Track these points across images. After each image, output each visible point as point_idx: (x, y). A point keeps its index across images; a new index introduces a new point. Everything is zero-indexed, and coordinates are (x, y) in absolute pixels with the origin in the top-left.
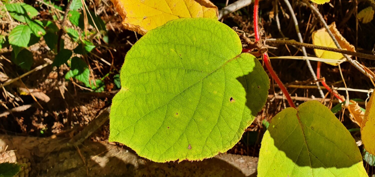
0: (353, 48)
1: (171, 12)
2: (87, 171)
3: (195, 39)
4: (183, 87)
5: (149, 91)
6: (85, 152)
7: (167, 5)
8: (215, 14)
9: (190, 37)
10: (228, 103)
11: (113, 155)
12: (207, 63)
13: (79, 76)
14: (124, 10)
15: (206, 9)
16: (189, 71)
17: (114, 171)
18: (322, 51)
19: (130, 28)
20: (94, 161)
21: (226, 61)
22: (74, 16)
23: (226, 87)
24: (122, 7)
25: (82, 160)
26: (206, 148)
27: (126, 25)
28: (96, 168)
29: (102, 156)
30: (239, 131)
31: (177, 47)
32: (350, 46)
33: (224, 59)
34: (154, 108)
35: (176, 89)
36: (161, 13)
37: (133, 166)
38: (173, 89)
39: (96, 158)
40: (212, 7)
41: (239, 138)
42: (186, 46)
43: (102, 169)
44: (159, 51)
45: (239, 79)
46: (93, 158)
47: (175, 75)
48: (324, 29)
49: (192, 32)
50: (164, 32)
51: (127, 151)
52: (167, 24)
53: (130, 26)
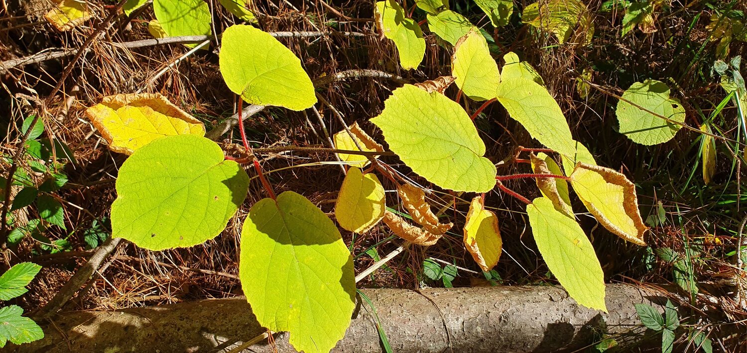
0: (381, 147)
1: (157, 132)
2: (69, 345)
3: (178, 152)
4: (171, 192)
5: (141, 197)
6: (63, 324)
7: (152, 125)
8: (202, 129)
9: (174, 151)
10: (213, 202)
11: (103, 320)
12: (191, 171)
13: (50, 218)
14: (110, 135)
15: (193, 125)
16: (175, 178)
17: (107, 337)
18: (347, 155)
19: (117, 151)
20: (76, 333)
21: (209, 168)
22: (33, 147)
23: (210, 189)
24: (107, 132)
25: (59, 333)
26: (195, 237)
27: (113, 148)
28: (81, 339)
29: (88, 324)
30: (224, 222)
31: (162, 160)
32: (377, 144)
33: (207, 166)
34: (147, 210)
35: (165, 194)
36: (147, 133)
37: (134, 327)
38: (162, 194)
39: (80, 329)
40: (198, 123)
41: (224, 227)
42: (171, 159)
43: (90, 339)
44: (147, 165)
45: (224, 182)
46: (75, 329)
47: (163, 183)
48: (345, 130)
49: (175, 147)
50: (150, 149)
51: (122, 313)
52: (152, 143)
53: (117, 149)
